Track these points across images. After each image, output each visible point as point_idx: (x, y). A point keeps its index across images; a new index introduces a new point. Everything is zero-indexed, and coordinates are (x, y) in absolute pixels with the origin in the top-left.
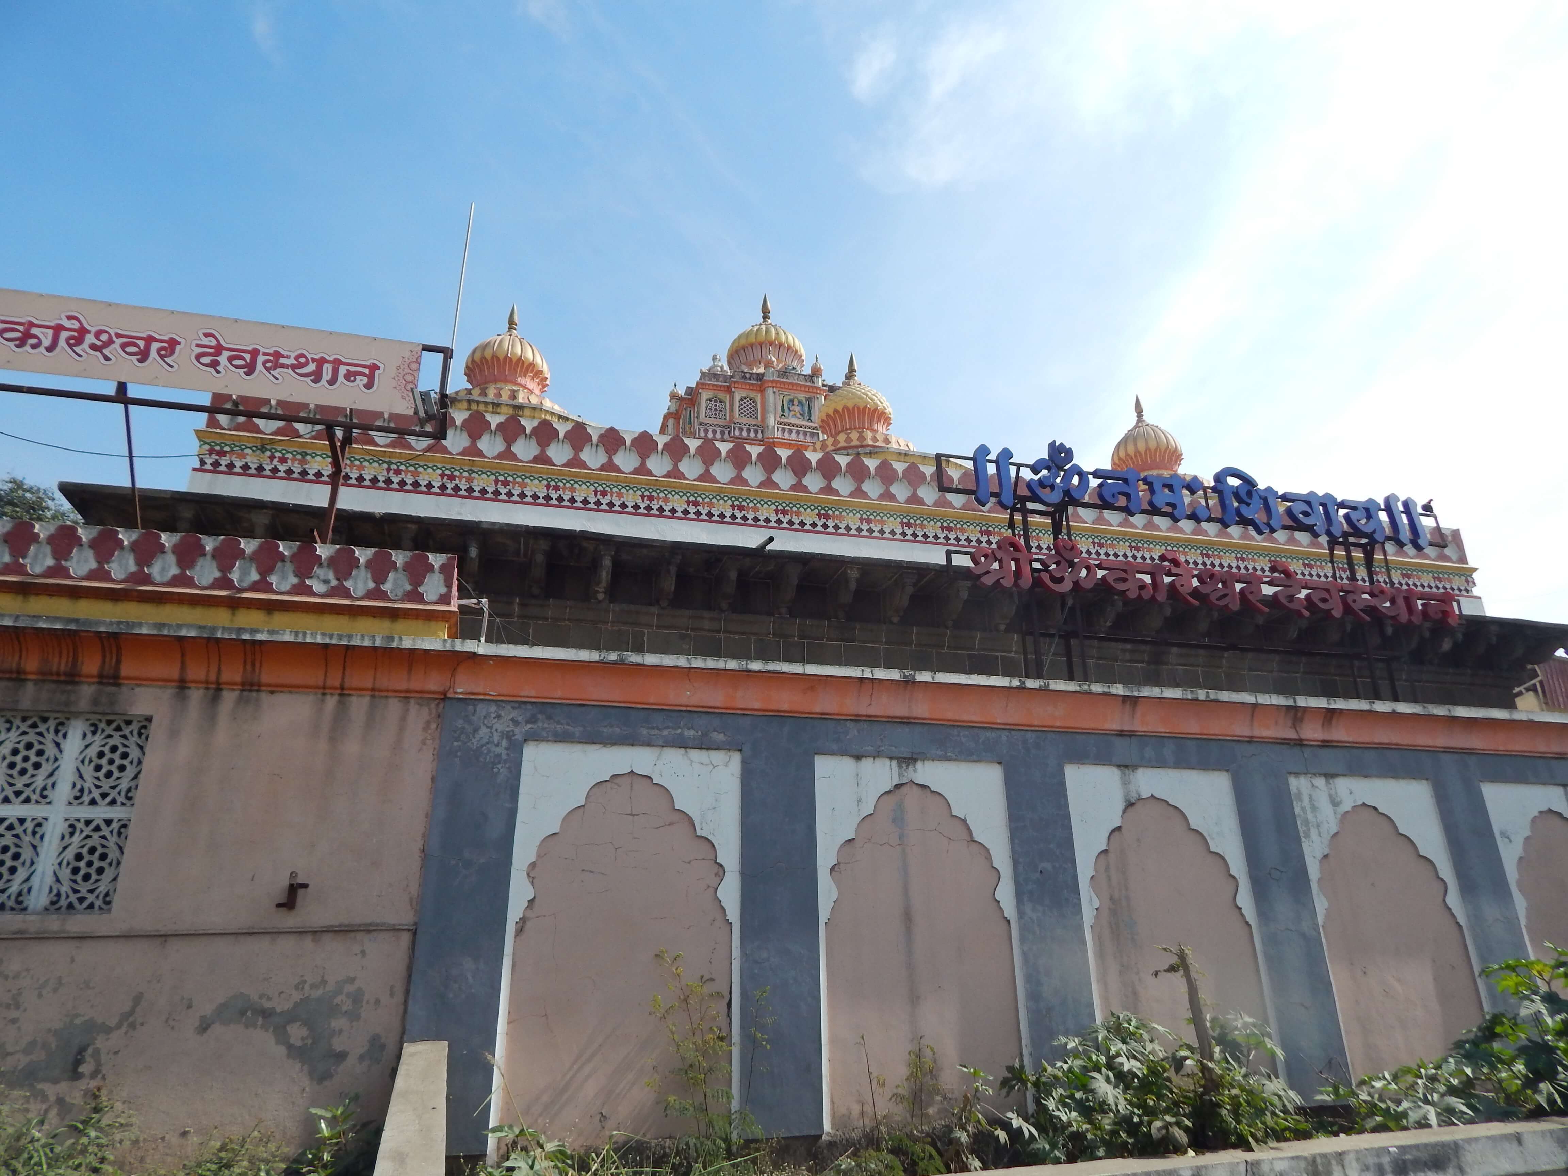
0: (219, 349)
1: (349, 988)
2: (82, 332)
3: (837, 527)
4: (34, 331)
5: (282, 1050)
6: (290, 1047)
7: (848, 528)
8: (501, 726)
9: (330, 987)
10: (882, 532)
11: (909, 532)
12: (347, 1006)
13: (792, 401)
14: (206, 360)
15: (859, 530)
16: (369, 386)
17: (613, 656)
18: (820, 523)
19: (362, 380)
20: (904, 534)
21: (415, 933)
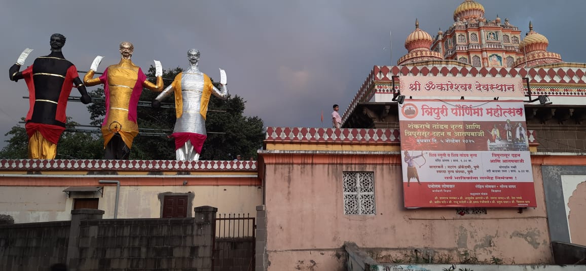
0: (480, 85)
1: (536, 230)
2: (452, 85)
3: (557, 93)
4: (443, 86)
5: (527, 242)
6: (529, 242)
7: (560, 93)
8: (555, 171)
9: (533, 229)
10: (571, 94)
11: (580, 93)
12: (537, 233)
13: (490, 33)
14: (478, 88)
15: (564, 93)
16: (513, 90)
17: (580, 154)
18: (551, 93)
19: (511, 89)
20: (579, 94)
21: (547, 219)
